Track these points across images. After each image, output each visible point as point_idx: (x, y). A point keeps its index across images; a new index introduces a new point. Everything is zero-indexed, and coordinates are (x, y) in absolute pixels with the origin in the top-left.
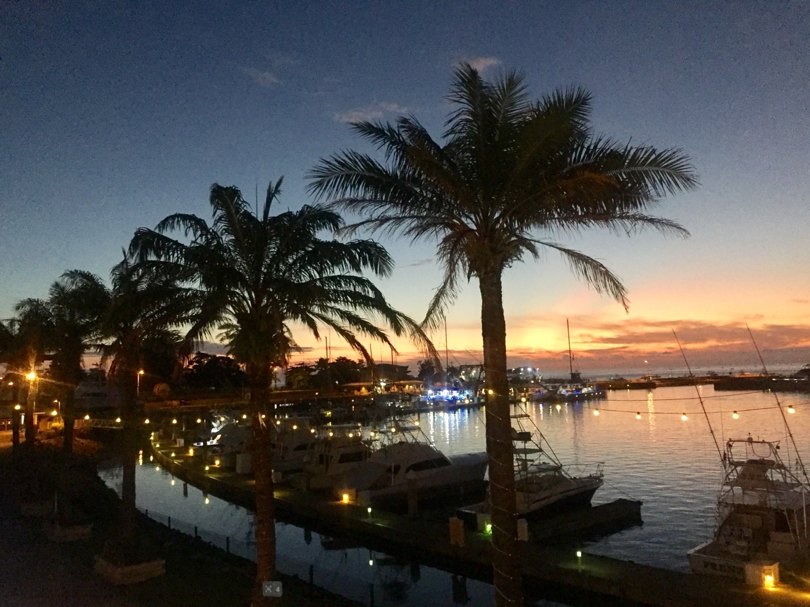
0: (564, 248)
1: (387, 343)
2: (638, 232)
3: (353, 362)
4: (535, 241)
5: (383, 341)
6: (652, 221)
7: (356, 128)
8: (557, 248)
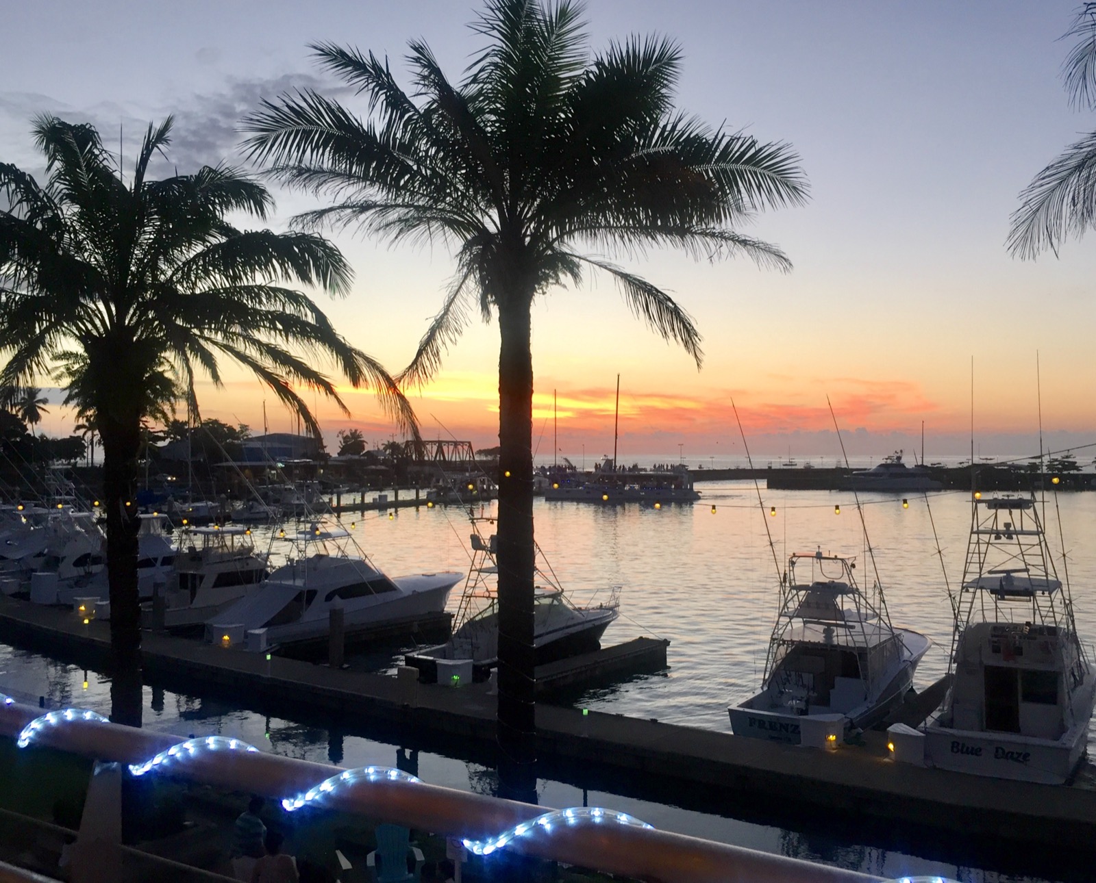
0: (620, 271)
1: (333, 397)
2: (724, 257)
3: (231, 429)
4: (580, 258)
5: (327, 394)
6: (744, 243)
7: (320, 55)
8: (610, 270)
